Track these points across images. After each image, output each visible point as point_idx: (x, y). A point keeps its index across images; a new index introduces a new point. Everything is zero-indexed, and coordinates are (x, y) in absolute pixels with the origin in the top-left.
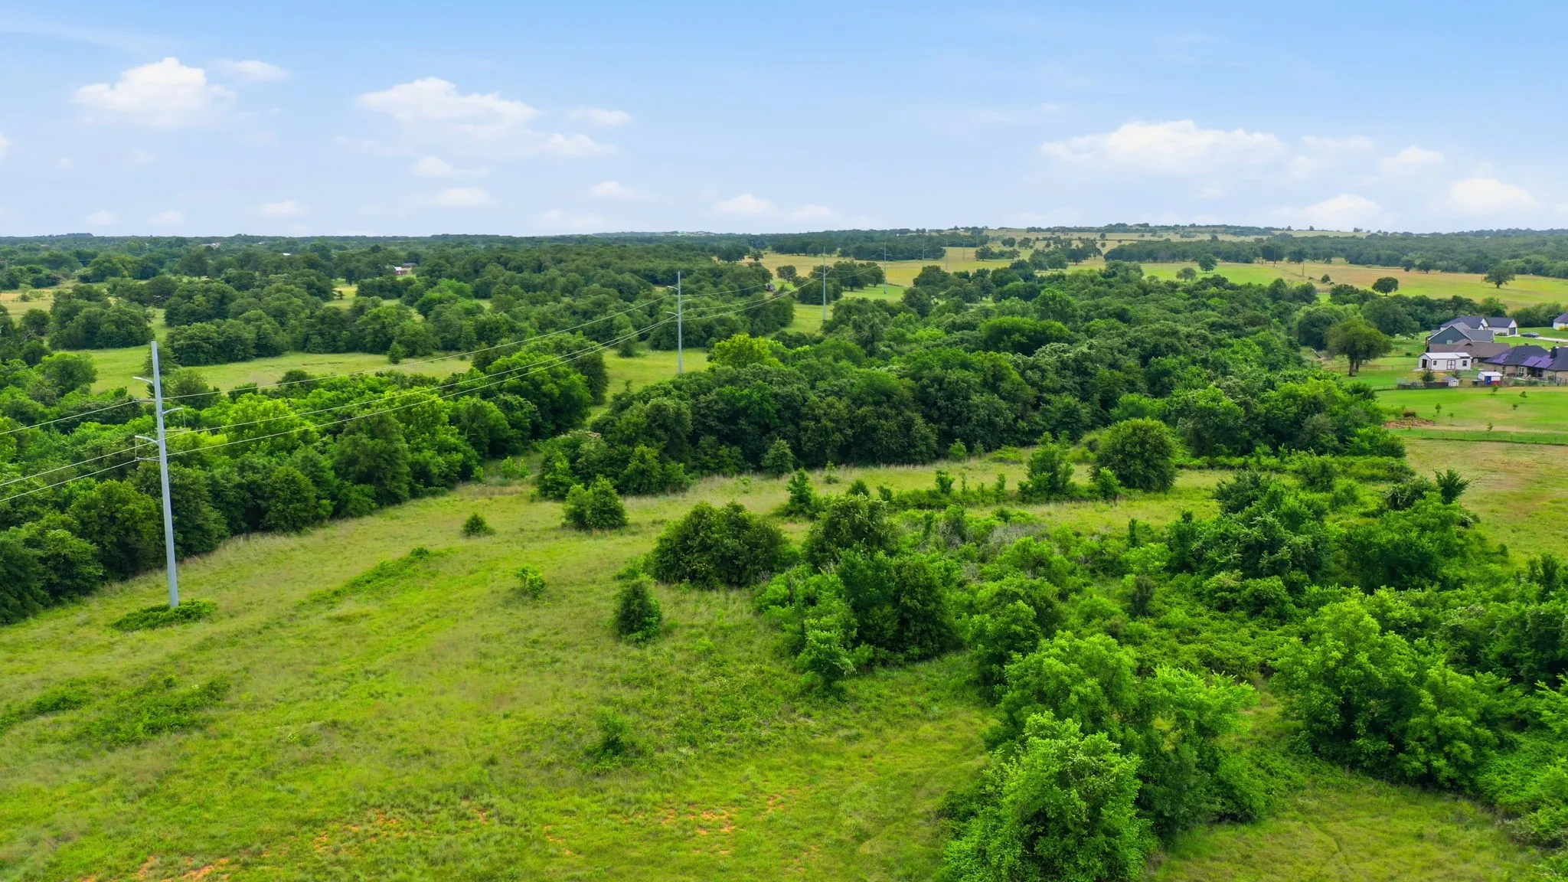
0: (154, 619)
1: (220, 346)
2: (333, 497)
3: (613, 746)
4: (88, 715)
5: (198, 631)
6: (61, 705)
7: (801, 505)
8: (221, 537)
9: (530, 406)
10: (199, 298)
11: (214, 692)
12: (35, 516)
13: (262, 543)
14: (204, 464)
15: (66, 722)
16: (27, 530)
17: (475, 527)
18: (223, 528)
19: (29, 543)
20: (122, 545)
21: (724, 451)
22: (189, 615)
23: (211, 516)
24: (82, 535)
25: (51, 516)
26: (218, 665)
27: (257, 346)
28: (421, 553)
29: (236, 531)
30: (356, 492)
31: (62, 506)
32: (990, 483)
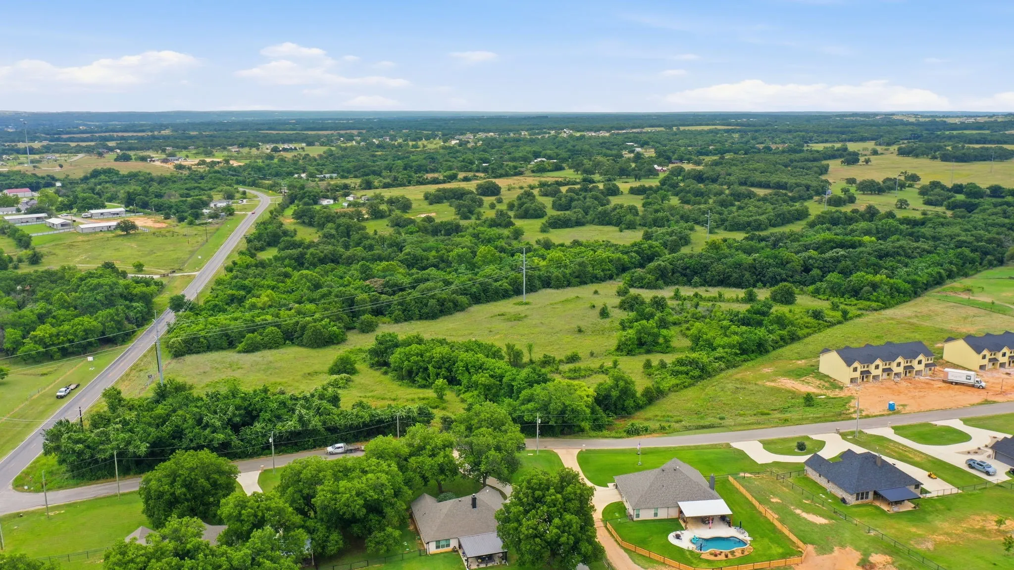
0: (521, 304)
1: (564, 222)
2: (568, 281)
3: (580, 331)
4: (506, 317)
5: (527, 307)
6: (503, 315)
7: (677, 296)
8: (540, 288)
9: (638, 257)
10: (563, 199)
11: (526, 316)
12: (502, 280)
13: (549, 291)
14: (539, 270)
15: (503, 317)
16: (500, 283)
17: (596, 292)
18: (541, 286)
19: (500, 286)
20: (517, 288)
21: (681, 278)
22: (527, 304)
23: (537, 283)
24: (510, 285)
25: (505, 280)
26: (528, 313)
27: (576, 222)
28: (578, 297)
29: (544, 287)
30: (573, 280)
31: (507, 278)
32: (734, 297)
